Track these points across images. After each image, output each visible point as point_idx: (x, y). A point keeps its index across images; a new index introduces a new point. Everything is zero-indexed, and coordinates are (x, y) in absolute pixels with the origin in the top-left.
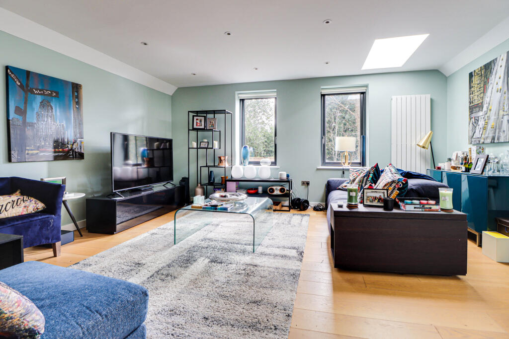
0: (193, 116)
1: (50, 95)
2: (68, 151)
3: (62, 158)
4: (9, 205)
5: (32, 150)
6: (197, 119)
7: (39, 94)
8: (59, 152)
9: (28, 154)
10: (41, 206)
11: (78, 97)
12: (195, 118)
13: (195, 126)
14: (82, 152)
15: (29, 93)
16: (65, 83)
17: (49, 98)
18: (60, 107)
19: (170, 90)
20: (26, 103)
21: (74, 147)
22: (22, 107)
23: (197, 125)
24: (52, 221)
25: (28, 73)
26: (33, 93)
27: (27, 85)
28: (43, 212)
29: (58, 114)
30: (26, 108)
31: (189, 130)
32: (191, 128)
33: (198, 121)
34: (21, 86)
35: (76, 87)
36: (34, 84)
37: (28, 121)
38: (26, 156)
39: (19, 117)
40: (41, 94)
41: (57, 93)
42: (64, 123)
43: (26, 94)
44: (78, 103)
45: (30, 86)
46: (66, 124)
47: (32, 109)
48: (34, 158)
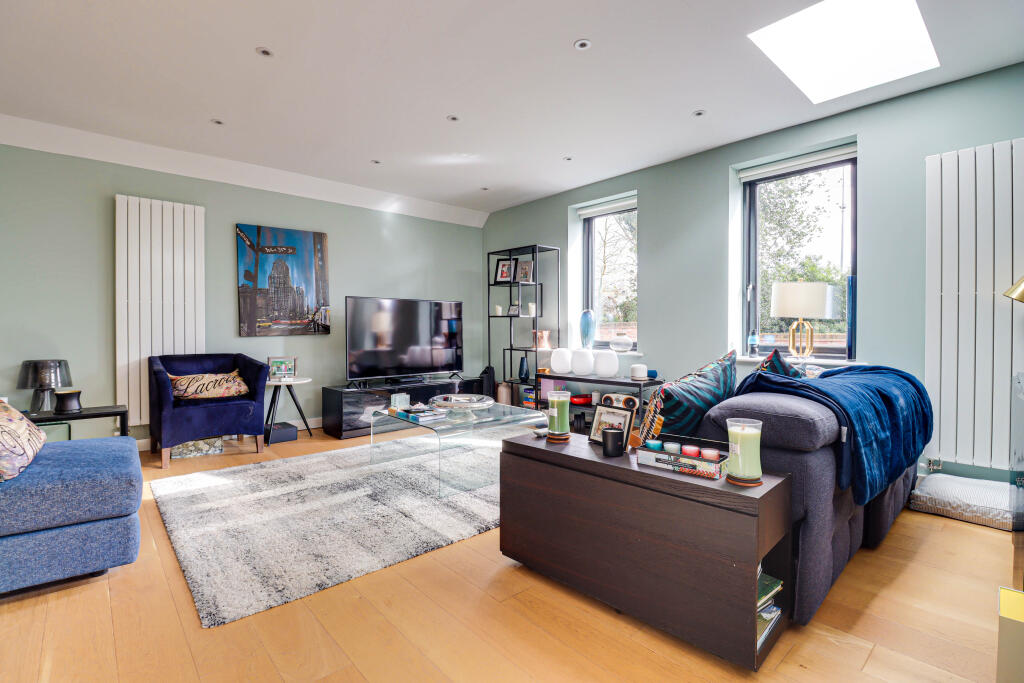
0: (499, 260)
1: (286, 252)
2: (308, 324)
3: (300, 332)
4: (211, 384)
5: (264, 322)
6: (504, 266)
7: (271, 253)
8: (297, 324)
9: (259, 327)
10: (244, 388)
11: (322, 251)
12: (501, 263)
13: (499, 279)
14: (328, 323)
15: (260, 253)
16: (305, 233)
17: (284, 256)
18: (298, 267)
19: (478, 220)
20: (256, 266)
21: (316, 317)
22: (252, 271)
23: (502, 277)
24: (251, 408)
25: (259, 228)
26: (264, 252)
27: (258, 244)
28: (240, 397)
29: (296, 275)
30: (256, 271)
31: (489, 285)
32: (492, 282)
33: (505, 269)
34: (251, 246)
35: (319, 238)
36: (267, 241)
37: (259, 286)
38: (257, 329)
39: (251, 284)
40: (275, 253)
41: (294, 249)
42: (303, 287)
43: (257, 254)
44: (322, 259)
45: (262, 244)
46: (306, 288)
47: (264, 272)
48: (266, 332)
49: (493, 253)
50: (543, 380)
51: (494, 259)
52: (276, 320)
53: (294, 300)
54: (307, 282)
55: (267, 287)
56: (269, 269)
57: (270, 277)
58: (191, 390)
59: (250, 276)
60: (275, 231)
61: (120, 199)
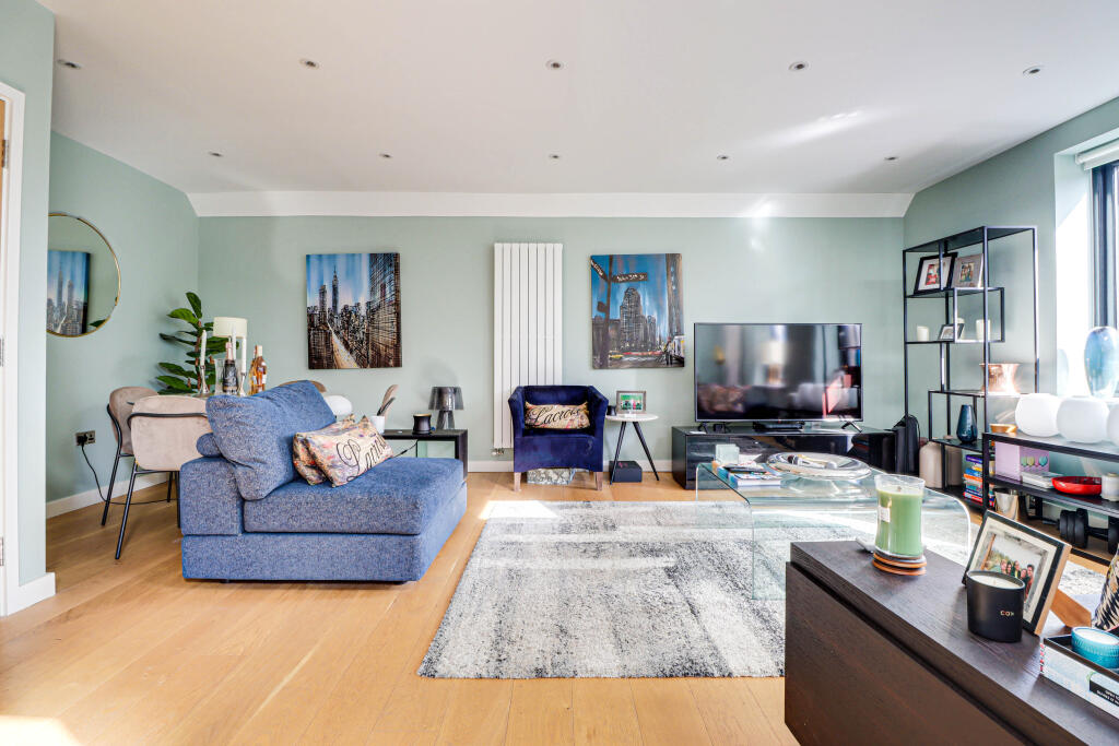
0: (922, 260)
1: (637, 279)
2: (661, 355)
3: (650, 365)
5: (615, 354)
6: (931, 266)
7: (623, 281)
8: (649, 356)
9: (611, 359)
10: (585, 422)
11: (676, 274)
12: (926, 264)
13: (923, 286)
14: (682, 355)
15: (612, 284)
16: (658, 256)
17: (634, 284)
18: (649, 294)
20: (609, 296)
21: (669, 348)
22: (605, 302)
23: (927, 283)
24: (590, 443)
25: (611, 258)
26: (616, 281)
27: (610, 274)
28: (581, 431)
29: (647, 303)
30: (608, 301)
31: (905, 297)
32: (910, 291)
33: (933, 272)
34: (604, 277)
35: (672, 259)
36: (618, 269)
37: (611, 317)
38: (609, 362)
39: (602, 315)
40: (627, 281)
41: (645, 274)
42: (655, 316)
43: (609, 284)
44: (676, 283)
45: (614, 273)
46: (658, 316)
47: (616, 303)
48: (618, 364)
49: (912, 250)
50: (999, 446)
51: (914, 258)
52: (627, 352)
53: (646, 329)
54: (660, 308)
55: (618, 317)
56: (620, 298)
57: (622, 307)
58: (541, 420)
59: (603, 307)
60: (626, 258)
61: (498, 247)
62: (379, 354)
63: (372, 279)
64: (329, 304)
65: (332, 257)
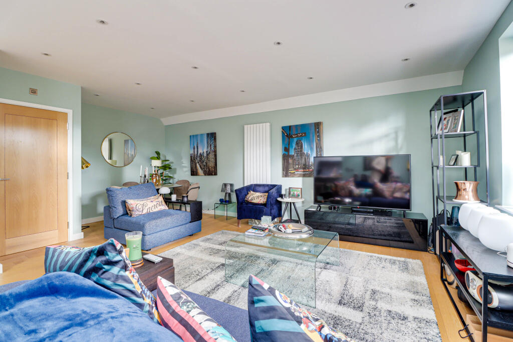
1: (301, 136)
5: (292, 170)
6: (445, 119)
7: (295, 137)
8: (307, 172)
11: (319, 132)
15: (291, 138)
16: (311, 124)
17: (301, 138)
18: (307, 142)
20: (289, 144)
22: (287, 147)
25: (290, 127)
27: (290, 134)
29: (306, 146)
30: (289, 147)
34: (287, 136)
35: (318, 125)
36: (293, 132)
37: (290, 154)
38: (289, 174)
39: (287, 153)
40: (296, 137)
41: (305, 133)
42: (309, 152)
43: (289, 138)
44: (319, 136)
45: (291, 134)
46: (311, 152)
47: (292, 147)
48: (293, 175)
52: (296, 170)
53: (305, 159)
54: (312, 149)
55: (293, 154)
56: (294, 145)
57: (295, 149)
58: (250, 199)
59: (286, 149)
60: (296, 126)
61: (246, 126)
62: (210, 170)
63: (207, 143)
64: (196, 153)
65: (197, 135)
